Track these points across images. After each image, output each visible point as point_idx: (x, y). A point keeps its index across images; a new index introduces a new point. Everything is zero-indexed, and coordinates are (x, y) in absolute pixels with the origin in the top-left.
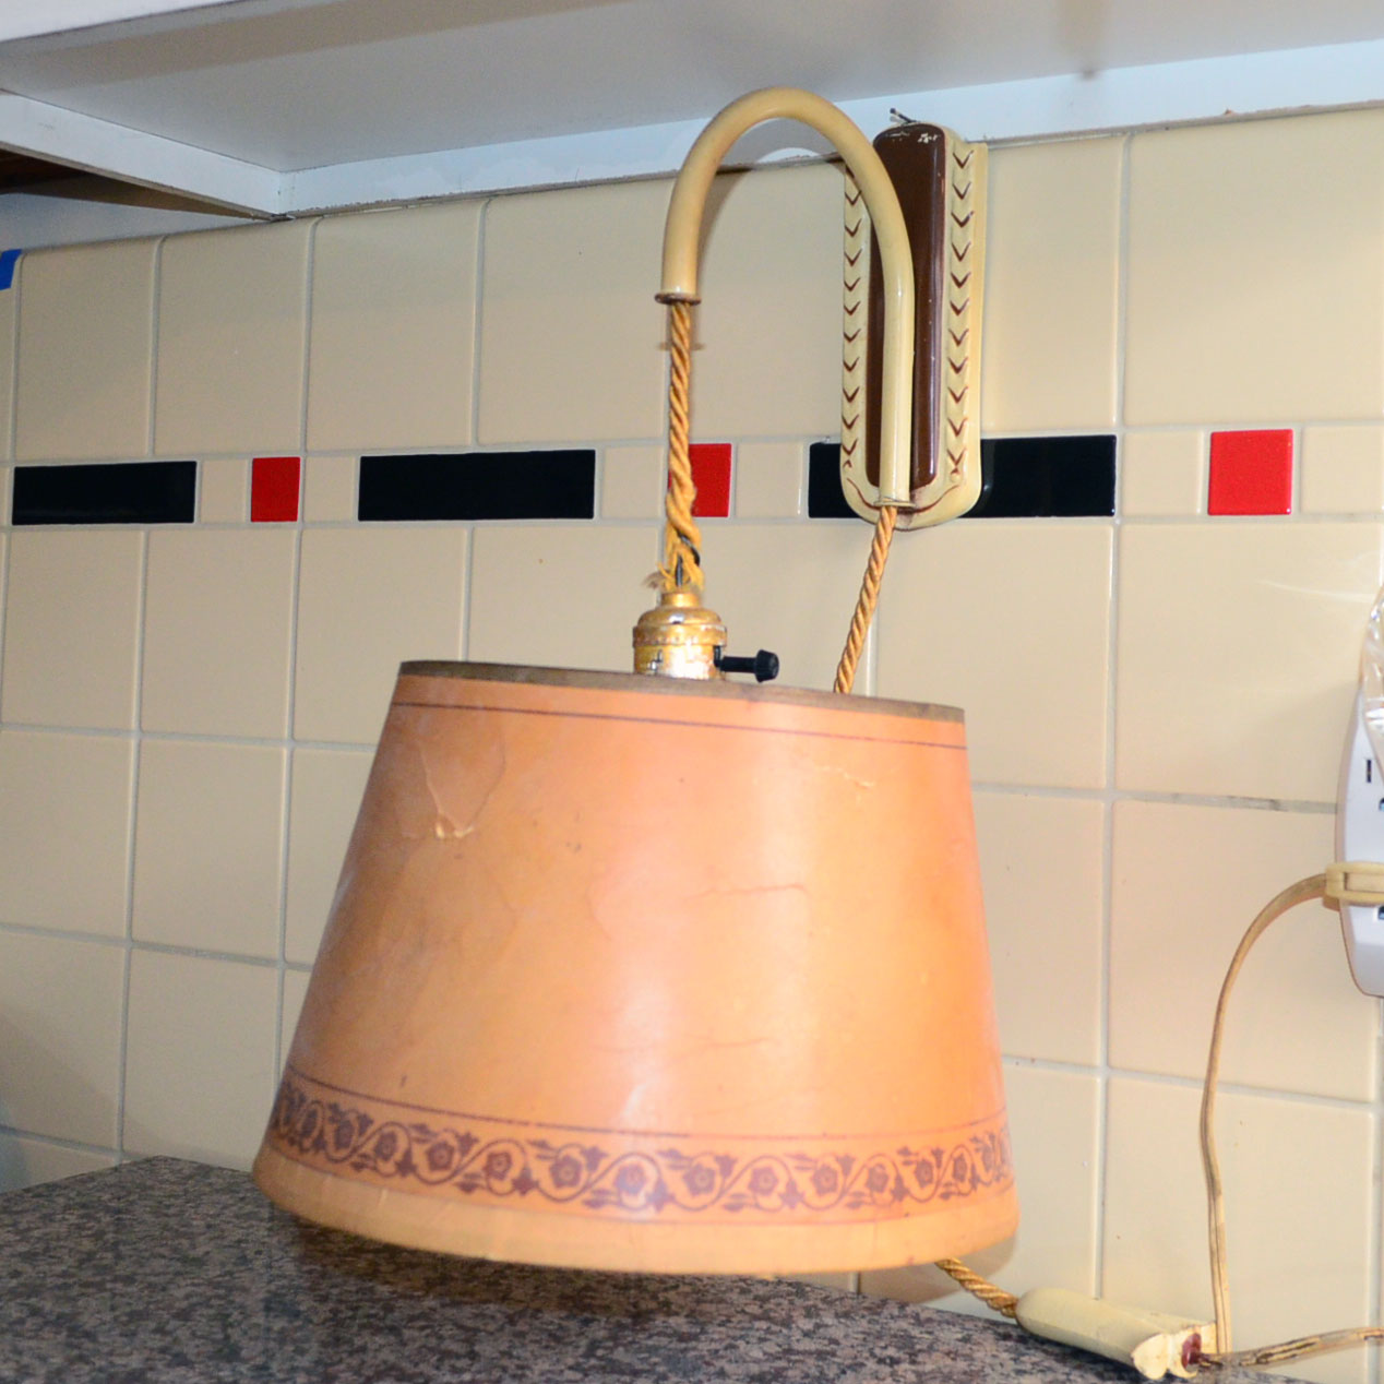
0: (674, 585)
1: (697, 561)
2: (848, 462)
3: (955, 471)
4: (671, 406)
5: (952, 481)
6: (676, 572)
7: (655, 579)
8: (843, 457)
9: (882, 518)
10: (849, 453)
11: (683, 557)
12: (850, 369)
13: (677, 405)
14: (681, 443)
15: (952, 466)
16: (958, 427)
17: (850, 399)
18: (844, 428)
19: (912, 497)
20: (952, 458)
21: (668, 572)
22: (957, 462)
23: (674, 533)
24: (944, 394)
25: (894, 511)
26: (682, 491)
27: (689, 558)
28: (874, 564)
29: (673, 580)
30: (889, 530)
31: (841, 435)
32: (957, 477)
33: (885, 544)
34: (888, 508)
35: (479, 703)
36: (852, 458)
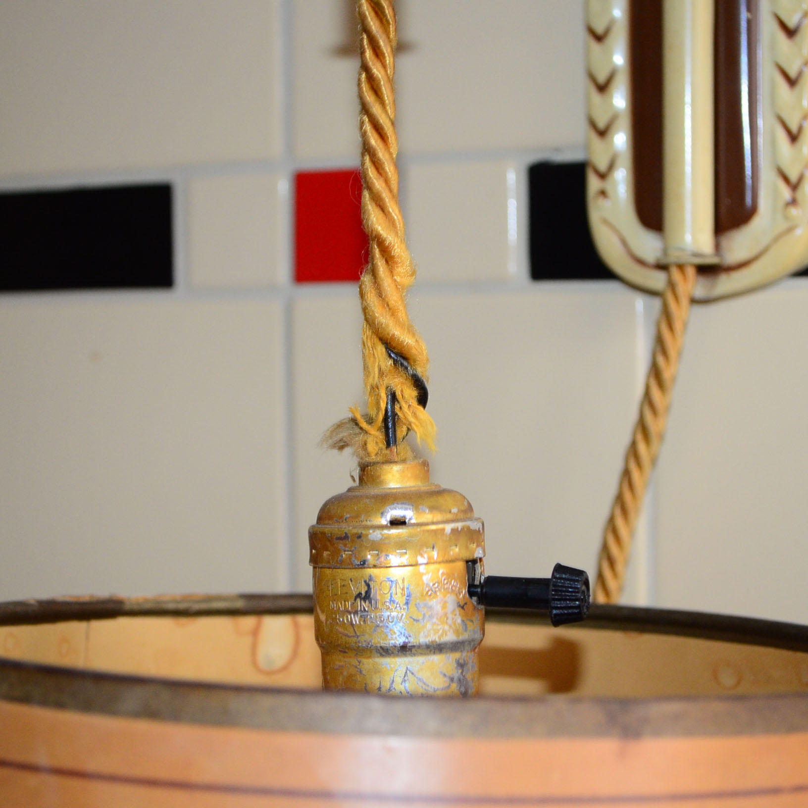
0: (383, 445)
1: (423, 400)
2: (603, 193)
3: (794, 202)
4: (365, 109)
5: (787, 218)
6: (385, 420)
7: (344, 434)
8: (593, 183)
9: (672, 285)
10: (602, 176)
11: (398, 394)
12: (599, 38)
13: (376, 109)
14: (387, 181)
15: (786, 193)
16: (794, 128)
17: (603, 88)
18: (594, 137)
19: (717, 247)
20: (786, 179)
21: (370, 421)
22: (794, 187)
23: (381, 349)
24: (767, 73)
25: (691, 272)
26: (391, 272)
27: (409, 394)
28: (661, 360)
29: (380, 436)
30: (685, 301)
31: (587, 147)
32: (794, 211)
33: (678, 325)
34: (681, 267)
35: (42, 759)
36: (607, 185)
